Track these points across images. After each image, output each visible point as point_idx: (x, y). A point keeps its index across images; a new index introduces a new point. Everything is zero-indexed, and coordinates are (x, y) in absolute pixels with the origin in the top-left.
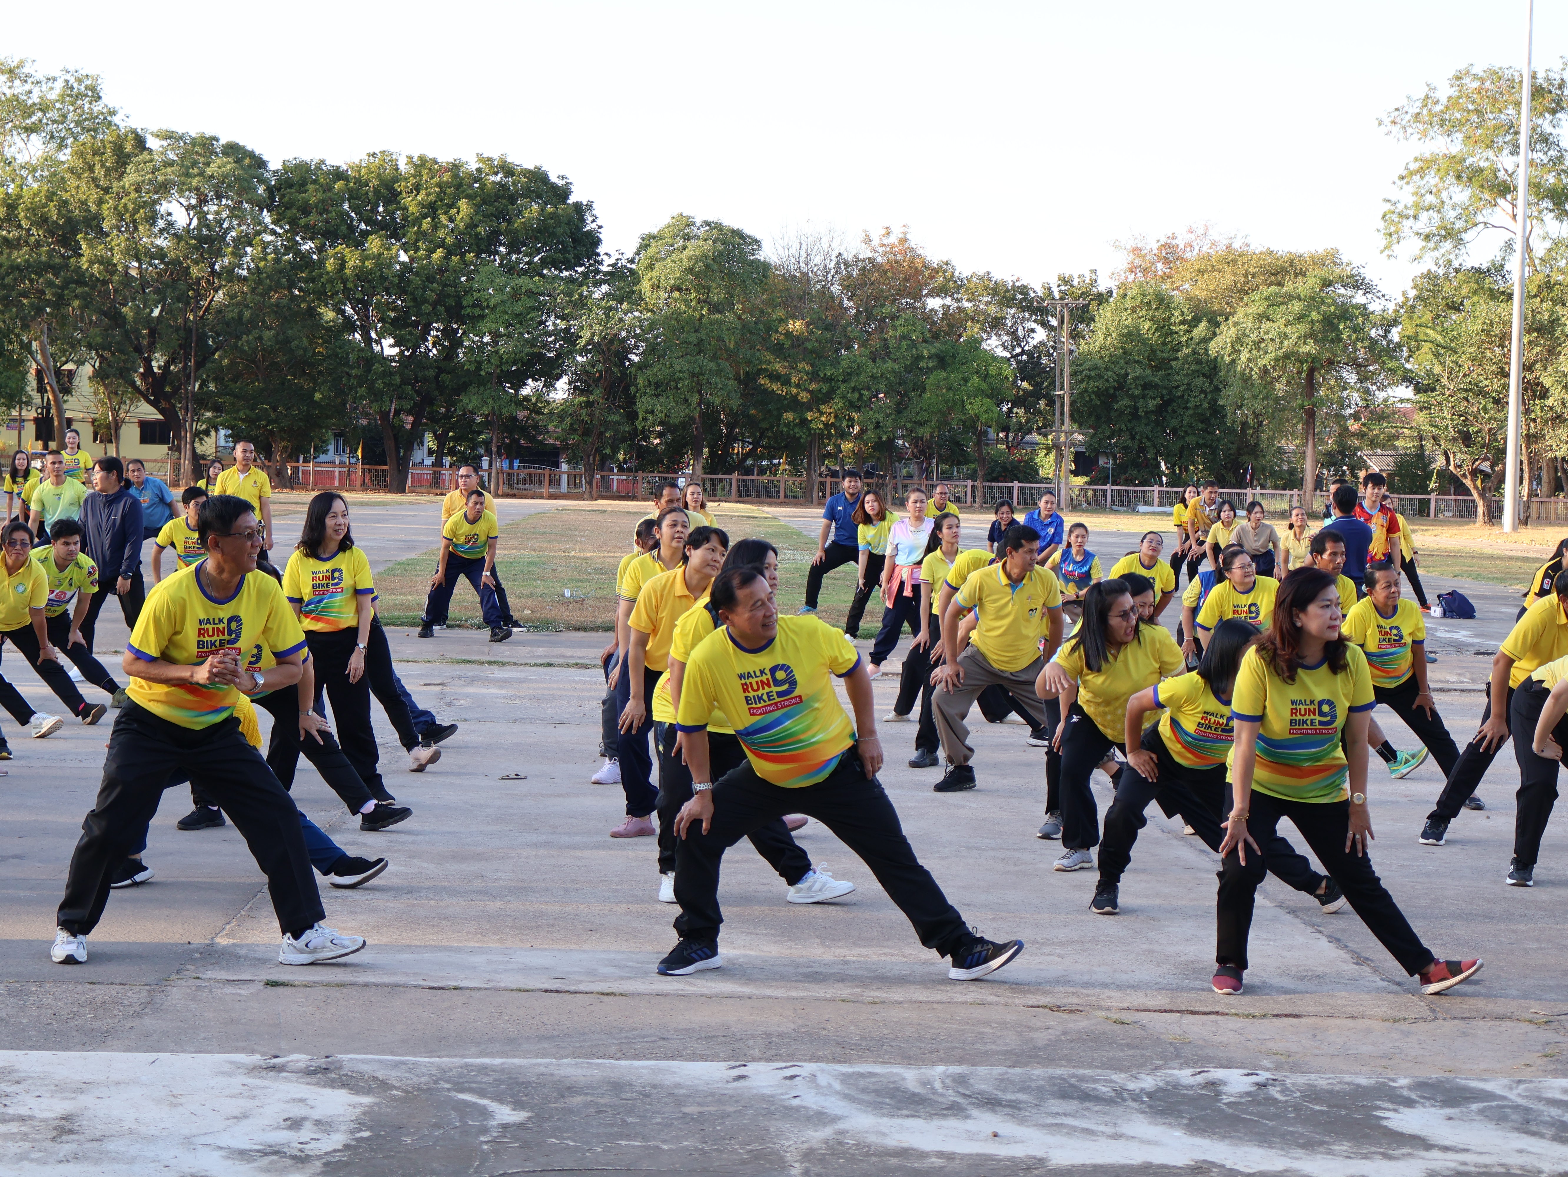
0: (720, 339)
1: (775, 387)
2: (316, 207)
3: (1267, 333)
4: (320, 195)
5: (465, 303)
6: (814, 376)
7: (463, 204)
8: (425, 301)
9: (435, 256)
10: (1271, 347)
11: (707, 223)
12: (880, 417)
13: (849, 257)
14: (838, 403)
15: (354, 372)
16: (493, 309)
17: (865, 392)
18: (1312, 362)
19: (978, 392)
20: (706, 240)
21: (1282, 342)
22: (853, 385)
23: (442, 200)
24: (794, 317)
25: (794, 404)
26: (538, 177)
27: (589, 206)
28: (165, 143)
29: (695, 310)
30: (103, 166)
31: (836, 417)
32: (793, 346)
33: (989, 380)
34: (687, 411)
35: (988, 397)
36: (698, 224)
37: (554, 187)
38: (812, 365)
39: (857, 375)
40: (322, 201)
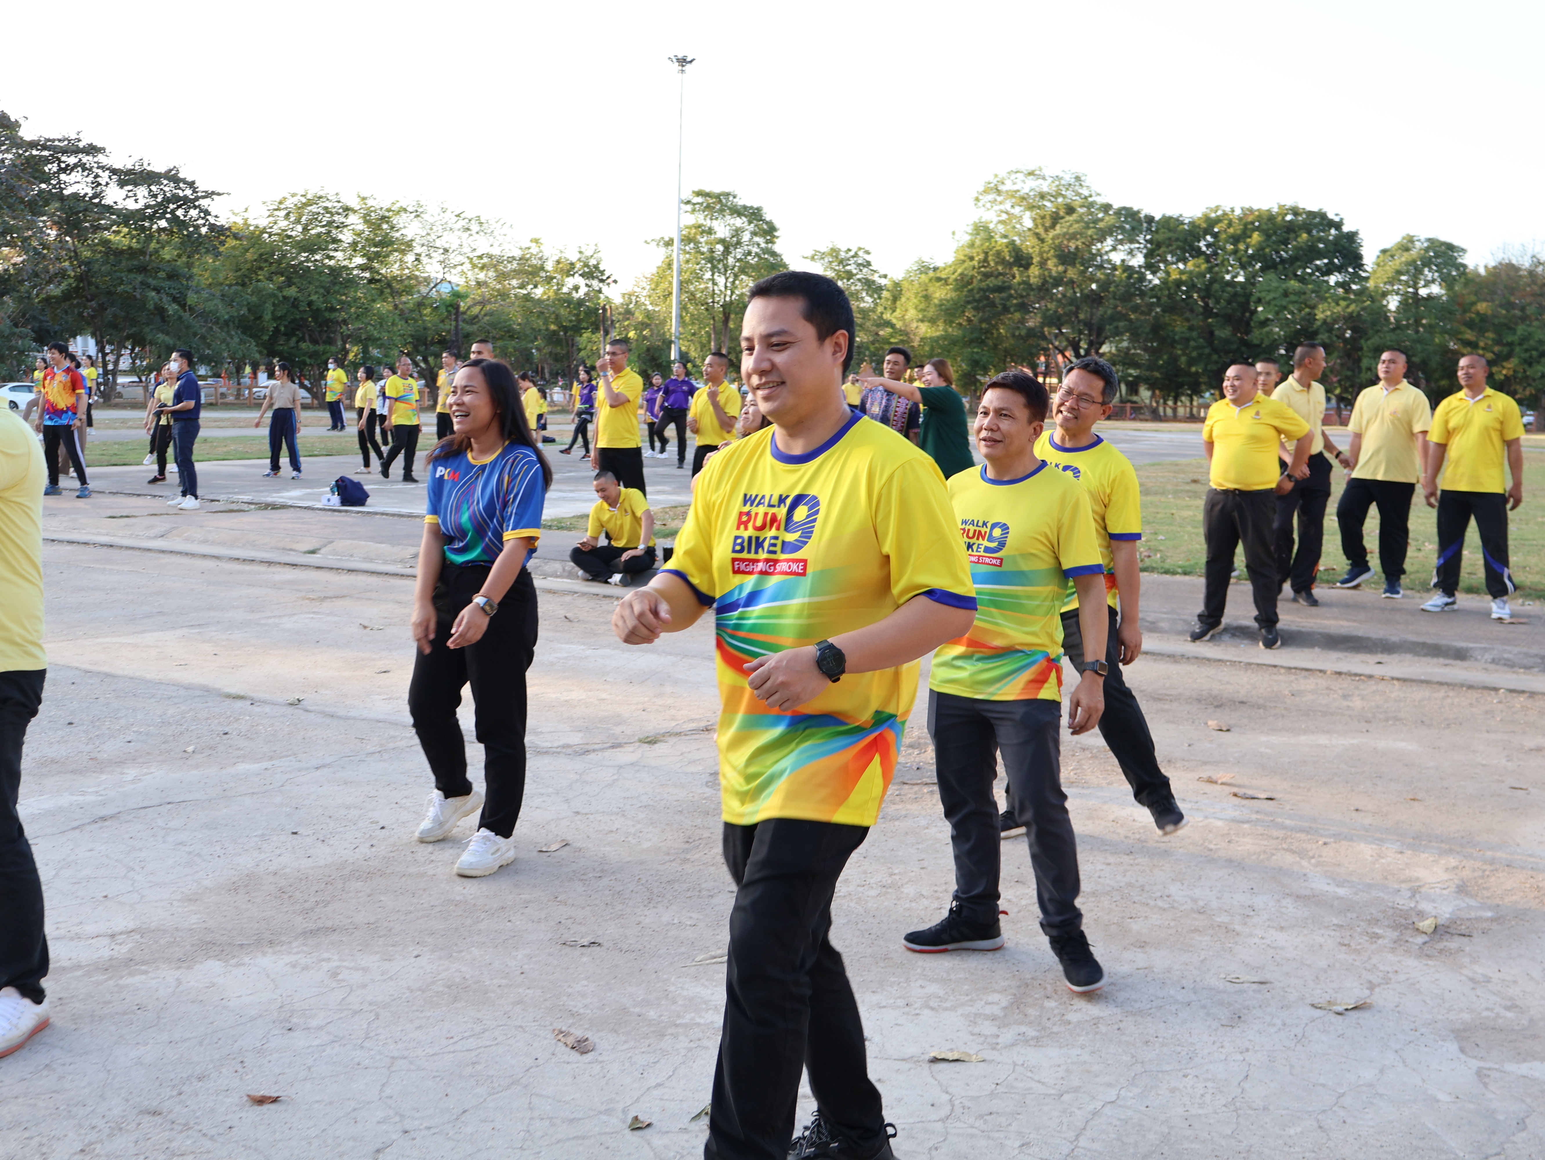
4: (1168, 235)
6: (1498, 342)
7: (1255, 235)
11: (1429, 240)
14: (1514, 360)
17: (1534, 353)
20: (1421, 250)
22: (1526, 347)
24: (1482, 301)
26: (1318, 216)
27: (1356, 234)
28: (1084, 209)
30: (1043, 225)
31: (1514, 370)
32: (1481, 321)
36: (1420, 241)
37: (1331, 222)
38: (1499, 334)
40: (1170, 239)
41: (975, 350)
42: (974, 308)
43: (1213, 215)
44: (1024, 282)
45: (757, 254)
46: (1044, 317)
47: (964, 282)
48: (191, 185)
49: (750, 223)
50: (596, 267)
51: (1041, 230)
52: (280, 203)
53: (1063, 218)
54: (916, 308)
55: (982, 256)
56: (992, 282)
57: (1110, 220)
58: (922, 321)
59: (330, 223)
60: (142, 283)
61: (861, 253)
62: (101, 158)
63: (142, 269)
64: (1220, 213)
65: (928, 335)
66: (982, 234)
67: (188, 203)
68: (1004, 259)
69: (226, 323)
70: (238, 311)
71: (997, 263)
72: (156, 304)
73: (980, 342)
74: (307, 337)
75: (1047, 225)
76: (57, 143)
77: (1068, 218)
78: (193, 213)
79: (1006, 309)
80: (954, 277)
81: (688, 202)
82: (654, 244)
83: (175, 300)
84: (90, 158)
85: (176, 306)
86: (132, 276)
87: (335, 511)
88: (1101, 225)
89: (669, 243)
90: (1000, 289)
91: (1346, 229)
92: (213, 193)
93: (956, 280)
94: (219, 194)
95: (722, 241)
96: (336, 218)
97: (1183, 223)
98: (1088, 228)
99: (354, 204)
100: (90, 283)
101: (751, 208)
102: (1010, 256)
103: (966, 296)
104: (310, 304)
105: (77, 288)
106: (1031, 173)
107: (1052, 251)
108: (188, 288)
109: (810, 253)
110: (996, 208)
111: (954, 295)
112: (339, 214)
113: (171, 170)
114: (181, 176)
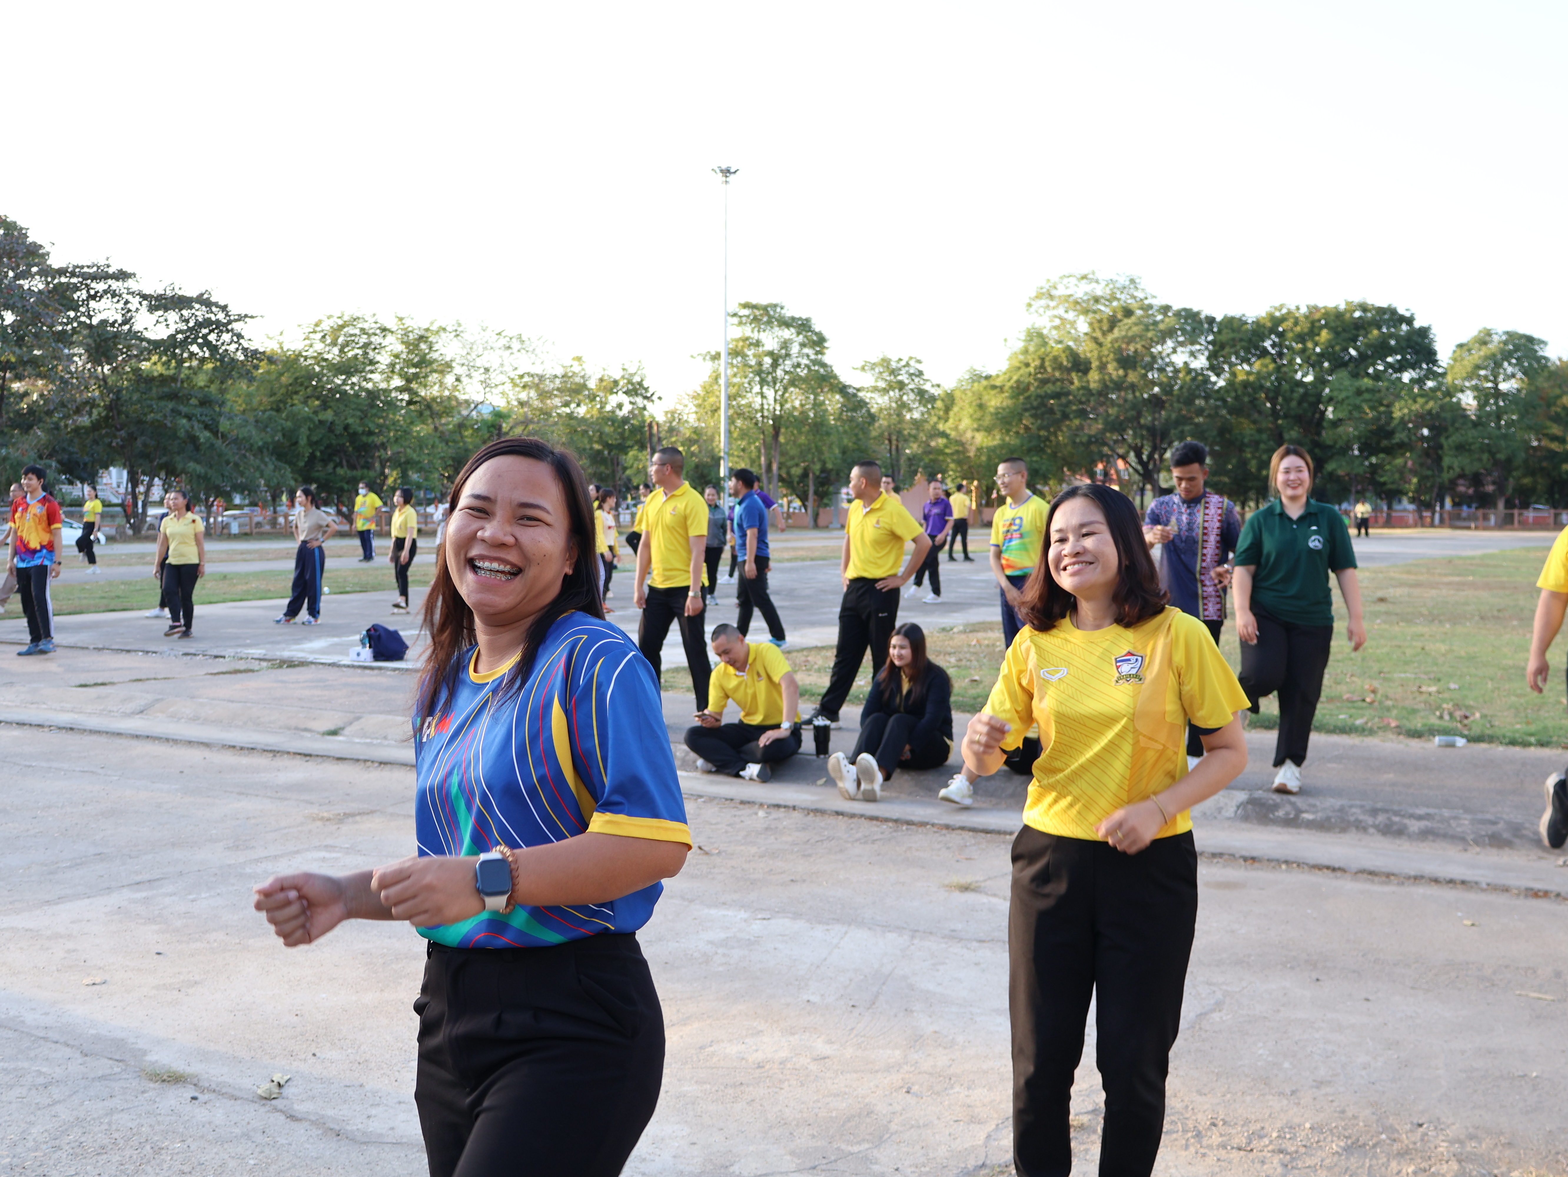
1: (1554, 446)
4: (1231, 335)
5: (1323, 400)
7: (1324, 333)
11: (1507, 333)
20: (1499, 344)
23: (1313, 332)
26: (1388, 311)
27: (1428, 329)
28: (1142, 311)
30: (1101, 329)
36: (1498, 334)
37: (1402, 317)
40: (1233, 339)
41: (1035, 459)
42: (1032, 416)
43: (1277, 314)
44: (1083, 388)
45: (807, 366)
46: (1106, 423)
47: (1020, 389)
48: (224, 308)
49: (798, 334)
50: (640, 384)
51: (1098, 334)
52: (317, 325)
53: (1120, 321)
54: (971, 416)
55: (1038, 363)
56: (1049, 388)
57: (1171, 321)
58: (978, 430)
59: (366, 345)
60: (173, 410)
61: (912, 363)
62: (131, 283)
63: (173, 396)
64: (1284, 311)
65: (984, 445)
66: (1036, 340)
67: (220, 327)
68: (1061, 364)
69: (260, 450)
70: (273, 437)
71: (1054, 369)
72: (187, 432)
73: (1040, 450)
74: (344, 463)
75: (1105, 328)
76: (86, 270)
77: (1126, 321)
78: (226, 337)
79: (1065, 416)
80: (1009, 384)
81: (735, 315)
82: (701, 358)
83: (207, 427)
84: (120, 283)
85: (207, 434)
86: (162, 403)
87: (365, 668)
88: (1162, 327)
89: (716, 357)
90: (1057, 396)
91: (1417, 324)
92: (246, 316)
93: (1012, 387)
94: (252, 317)
95: (771, 354)
96: (373, 339)
97: (1247, 323)
98: (1147, 330)
99: (392, 324)
100: (119, 413)
101: (800, 319)
102: (1068, 361)
103: (1023, 404)
104: (346, 427)
105: (107, 418)
106: (1084, 277)
107: (1112, 355)
108: (220, 414)
109: (860, 365)
110: (1050, 313)
111: (1008, 403)
112: (375, 334)
113: (202, 295)
114: (213, 299)
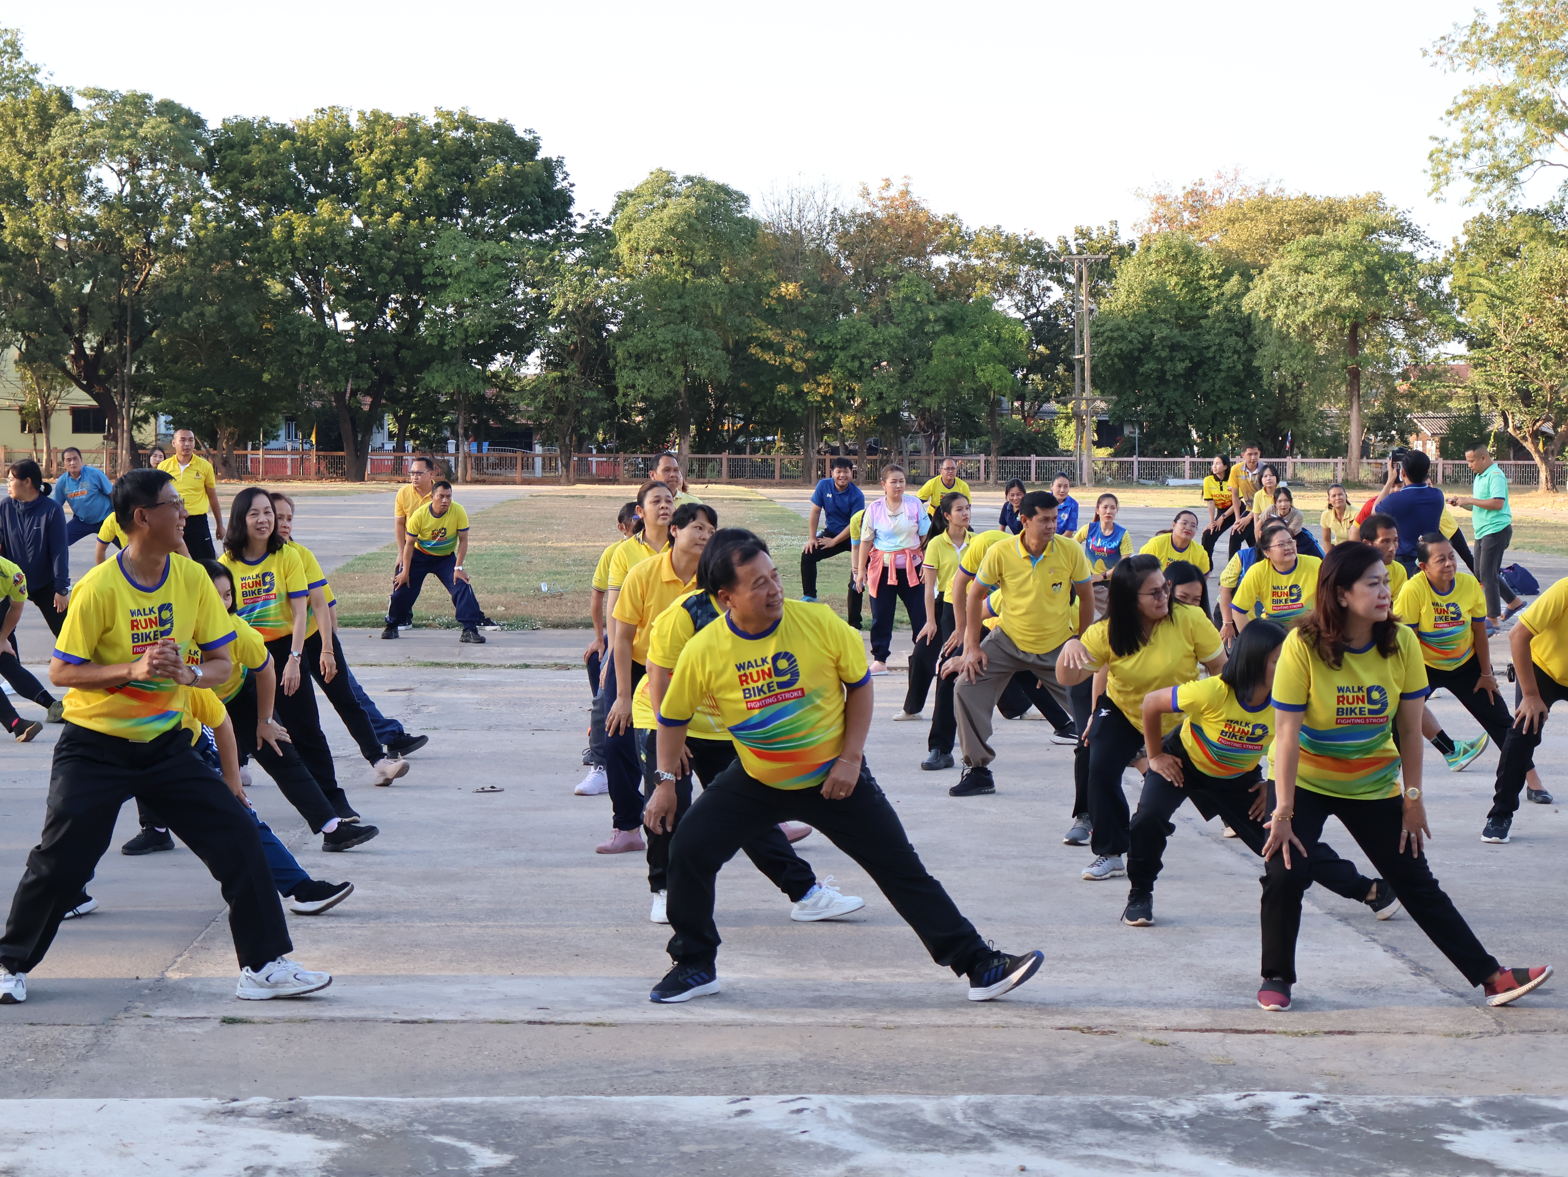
0: (706, 305)
1: (767, 356)
2: (260, 169)
3: (1305, 286)
4: (264, 157)
5: (425, 272)
6: (810, 344)
7: (421, 163)
8: (382, 270)
9: (391, 220)
10: (1309, 302)
11: (689, 179)
12: (883, 387)
13: (846, 212)
14: (836, 373)
15: (305, 350)
16: (457, 277)
17: (866, 361)
18: (1356, 317)
19: (990, 358)
20: (688, 197)
21: (1321, 297)
22: (852, 352)
23: (398, 159)
24: (787, 280)
25: (788, 374)
26: (503, 131)
27: (560, 163)
28: (93, 103)
29: (678, 274)
30: (25, 128)
31: (835, 388)
32: (785, 311)
33: (1001, 344)
34: (671, 385)
35: (1001, 362)
36: (679, 180)
37: (521, 142)
38: (807, 332)
39: (858, 341)
40: (267, 163)
